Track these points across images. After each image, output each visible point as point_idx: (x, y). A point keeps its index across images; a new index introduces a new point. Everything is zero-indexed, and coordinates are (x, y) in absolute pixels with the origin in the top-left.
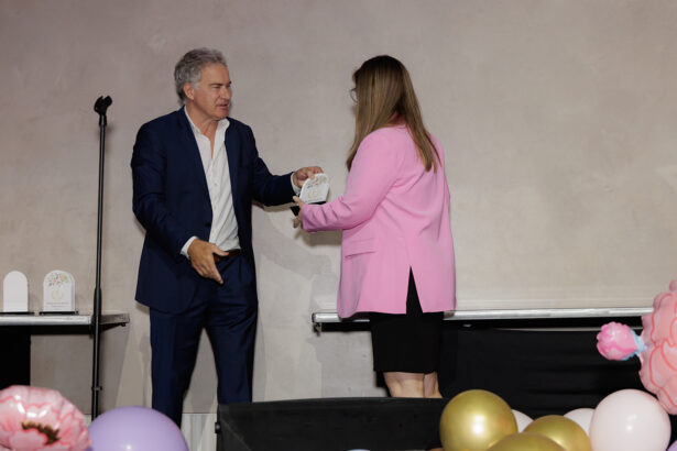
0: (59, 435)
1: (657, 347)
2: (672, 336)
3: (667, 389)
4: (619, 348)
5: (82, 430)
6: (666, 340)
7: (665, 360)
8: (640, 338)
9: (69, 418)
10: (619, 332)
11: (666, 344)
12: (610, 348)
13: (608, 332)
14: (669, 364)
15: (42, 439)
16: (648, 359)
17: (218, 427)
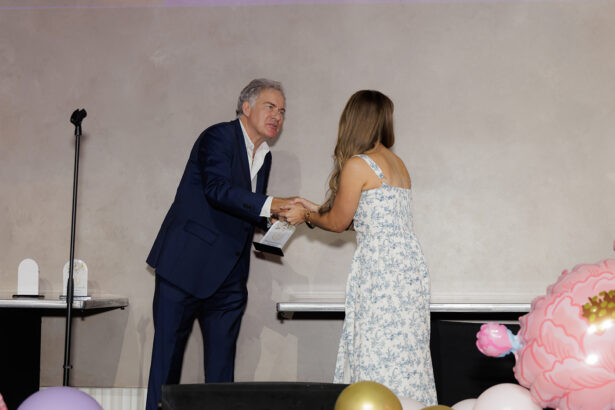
1: (528, 346)
2: (540, 336)
4: (495, 346)
6: (535, 340)
7: (535, 359)
8: (516, 337)
10: (496, 331)
11: (535, 346)
12: (487, 346)
13: (486, 331)
14: (537, 362)
16: (522, 357)
17: (160, 405)
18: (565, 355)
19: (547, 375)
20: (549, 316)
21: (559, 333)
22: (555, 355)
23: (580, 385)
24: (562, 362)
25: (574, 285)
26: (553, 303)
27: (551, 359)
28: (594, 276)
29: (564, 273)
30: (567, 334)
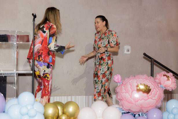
6: (124, 85)
16: (119, 86)
19: (121, 94)
20: (130, 81)
21: (129, 86)
22: (125, 91)
23: (126, 100)
24: (126, 93)
25: (140, 78)
26: (133, 79)
28: (146, 79)
30: (131, 88)
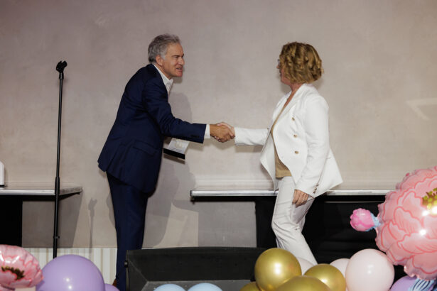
0: (24, 274)
1: (386, 225)
2: (395, 219)
3: (391, 250)
4: (363, 224)
5: (38, 271)
6: (391, 220)
7: (391, 233)
8: (376, 218)
9: (30, 264)
10: (364, 214)
11: (391, 224)
12: (357, 224)
13: (357, 214)
14: (392, 235)
15: (14, 276)
16: (381, 232)
17: (126, 263)
18: (411, 230)
19: (399, 244)
20: (400, 204)
21: (407, 216)
22: (405, 231)
23: (421, 250)
24: (409, 235)
25: (416, 184)
26: (401, 196)
27: (402, 233)
28: (429, 178)
29: (407, 175)
30: (413, 217)
